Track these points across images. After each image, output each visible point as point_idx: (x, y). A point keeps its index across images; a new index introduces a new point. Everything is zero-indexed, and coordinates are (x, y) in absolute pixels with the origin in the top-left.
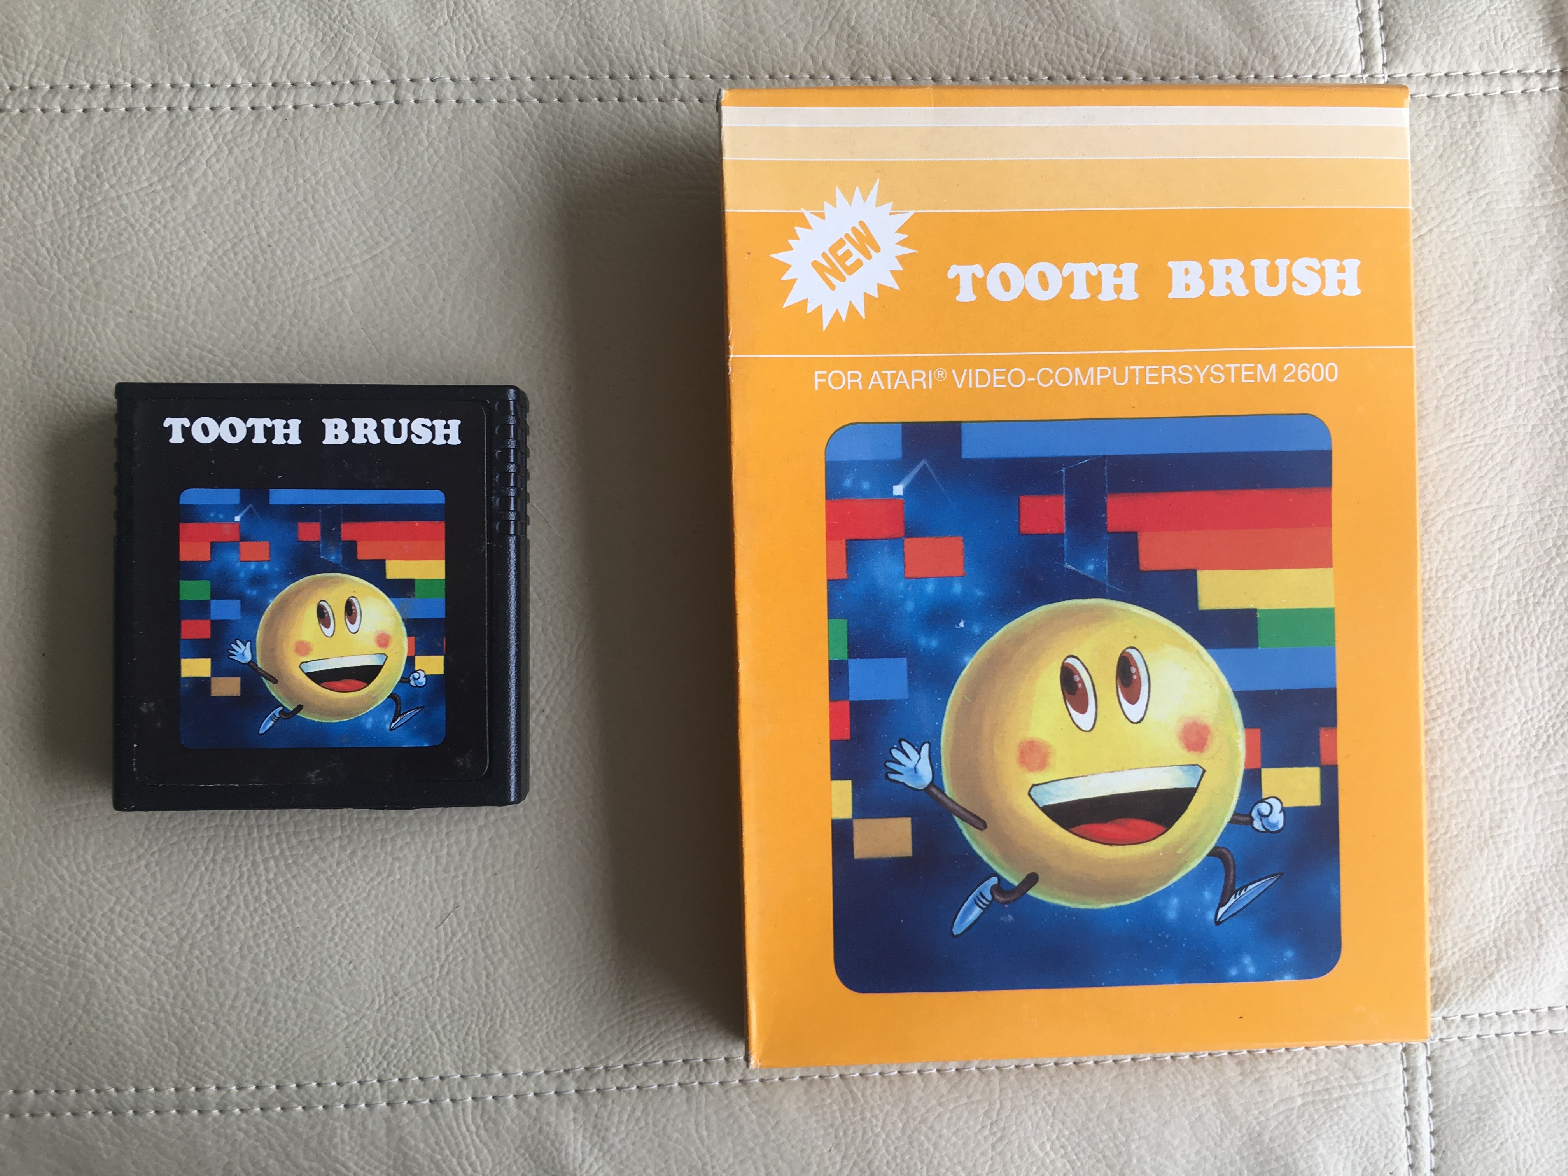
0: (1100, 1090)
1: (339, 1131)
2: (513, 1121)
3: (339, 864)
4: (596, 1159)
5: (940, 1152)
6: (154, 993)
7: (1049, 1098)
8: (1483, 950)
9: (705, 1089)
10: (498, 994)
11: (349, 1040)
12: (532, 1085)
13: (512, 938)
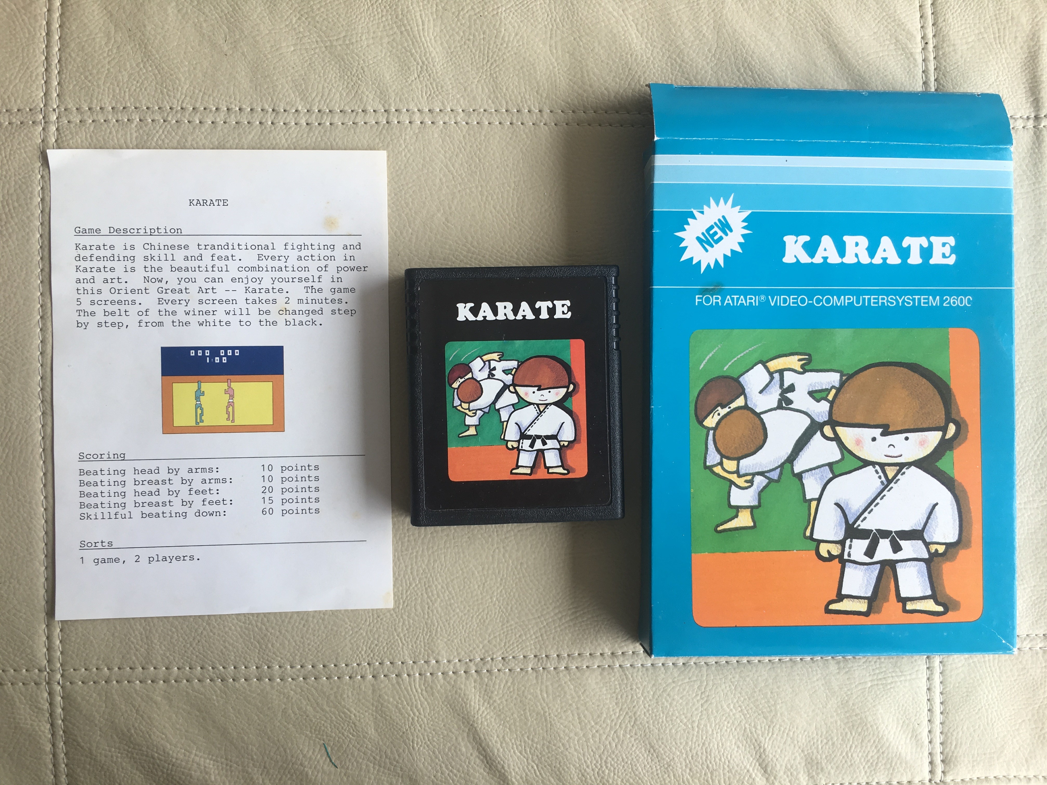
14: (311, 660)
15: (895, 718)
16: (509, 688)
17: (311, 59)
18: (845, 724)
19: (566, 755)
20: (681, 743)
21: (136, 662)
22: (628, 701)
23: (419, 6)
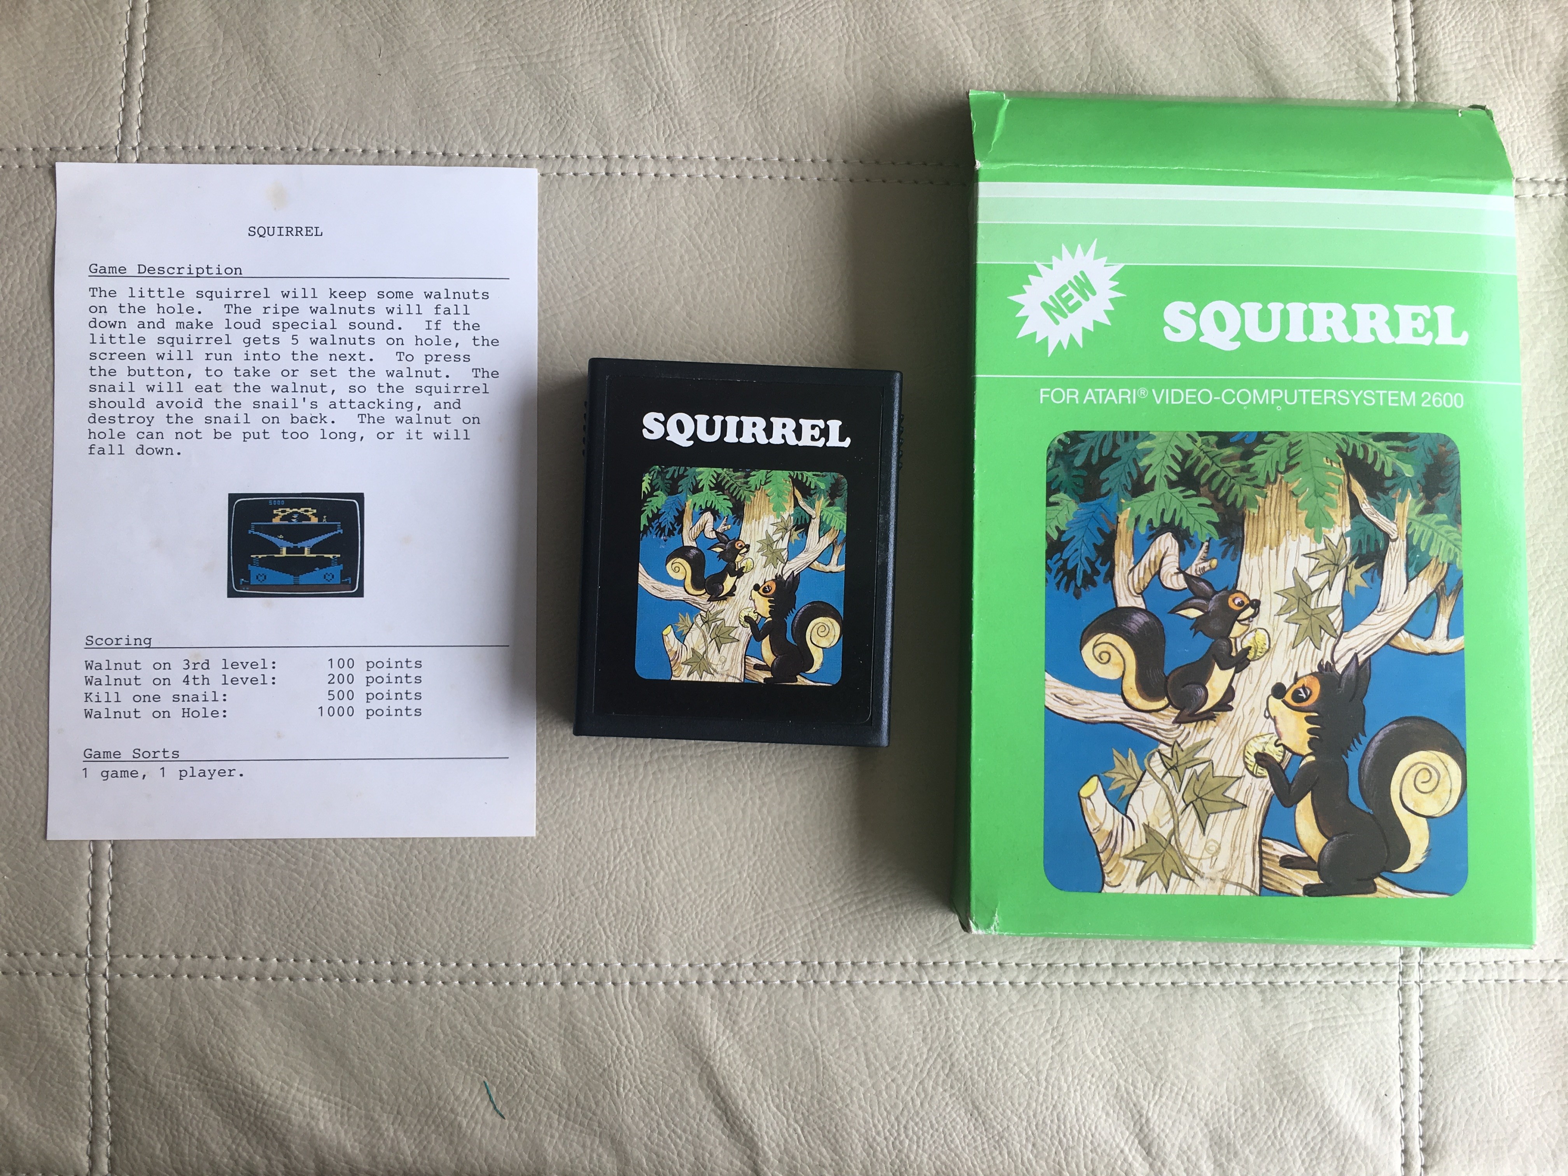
14: (471, 955)
15: (1350, 1081)
16: (762, 1010)
17: (500, 82)
18: (1272, 1087)
19: (845, 1115)
20: (1020, 1104)
22: (942, 1037)
23: (657, 9)
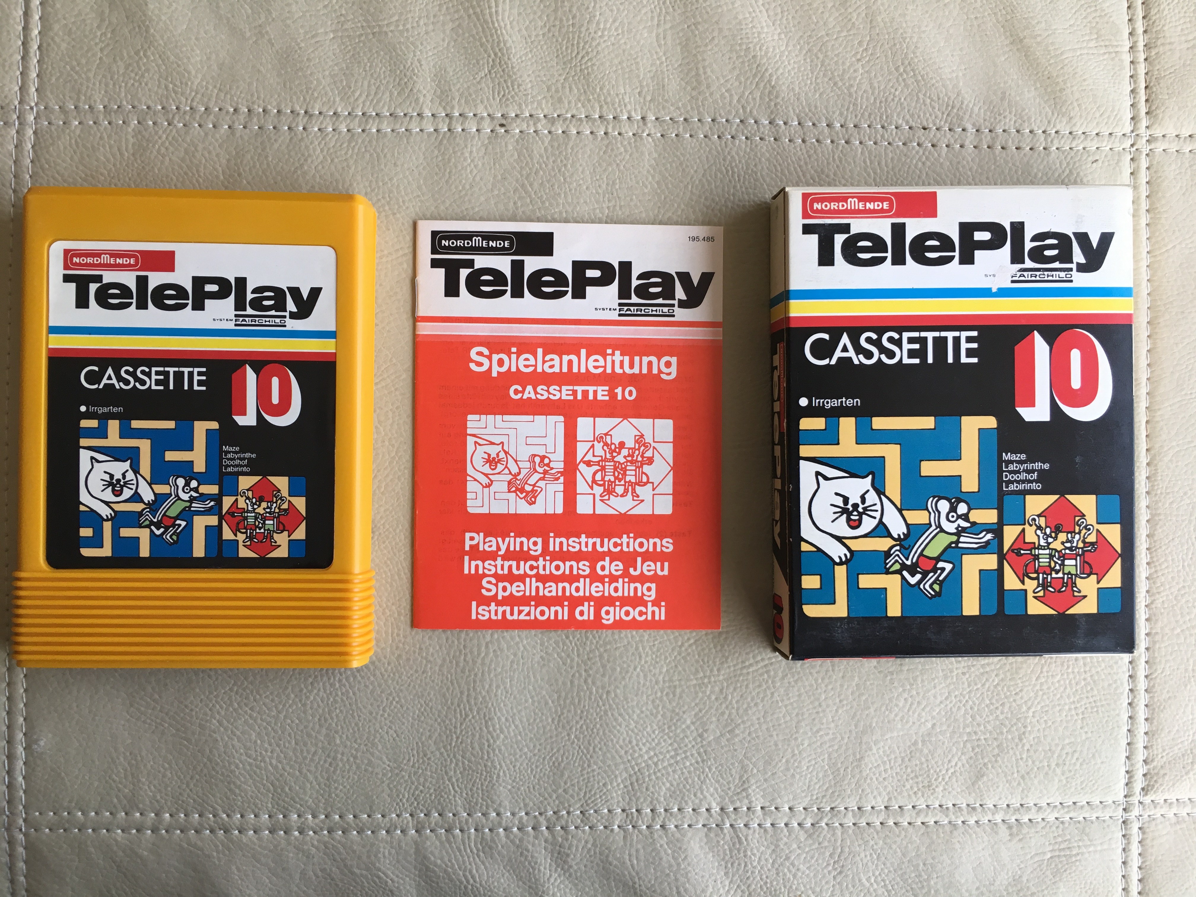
0: (911, 843)
1: (382, 850)
2: (502, 847)
3: (389, 664)
4: (559, 876)
5: (798, 881)
6: (258, 748)
7: (875, 847)
8: (1183, 755)
9: (636, 831)
10: (496, 759)
11: (391, 786)
12: (517, 822)
13: (507, 720)
21: (118, 806)
